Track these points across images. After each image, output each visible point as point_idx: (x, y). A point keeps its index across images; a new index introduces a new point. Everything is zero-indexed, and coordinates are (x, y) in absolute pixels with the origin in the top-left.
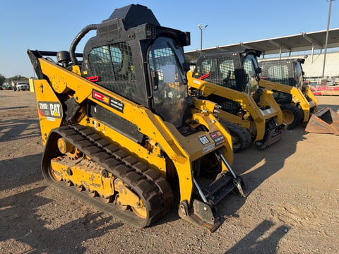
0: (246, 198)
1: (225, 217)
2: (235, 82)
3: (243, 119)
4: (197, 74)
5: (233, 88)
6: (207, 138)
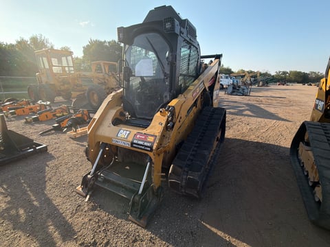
6: (129, 134)
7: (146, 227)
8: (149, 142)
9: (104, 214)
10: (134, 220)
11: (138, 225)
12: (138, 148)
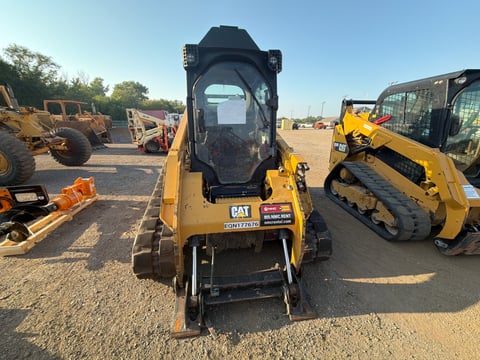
0: (290, 323)
1: (210, 329)
2: (428, 131)
3: (427, 194)
4: (374, 116)
5: (422, 141)
6: (249, 210)
7: (316, 316)
8: (286, 213)
9: (256, 337)
10: (300, 318)
11: (307, 320)
12: (273, 225)
